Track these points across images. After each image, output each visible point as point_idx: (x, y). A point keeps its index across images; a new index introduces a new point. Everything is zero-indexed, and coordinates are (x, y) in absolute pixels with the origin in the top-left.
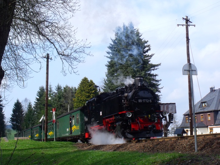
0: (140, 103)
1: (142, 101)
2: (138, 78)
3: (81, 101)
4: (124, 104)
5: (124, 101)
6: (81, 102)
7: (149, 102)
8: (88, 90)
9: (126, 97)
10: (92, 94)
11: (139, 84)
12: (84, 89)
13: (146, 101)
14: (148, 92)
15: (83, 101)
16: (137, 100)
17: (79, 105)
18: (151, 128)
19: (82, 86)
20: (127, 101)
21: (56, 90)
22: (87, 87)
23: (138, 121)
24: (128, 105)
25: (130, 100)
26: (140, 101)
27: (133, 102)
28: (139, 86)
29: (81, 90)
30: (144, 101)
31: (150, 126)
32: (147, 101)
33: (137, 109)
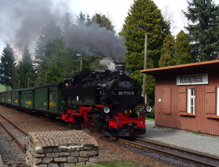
0: (120, 95)
1: (123, 93)
2: (120, 65)
3: (137, 36)
4: (102, 96)
5: (102, 93)
6: (136, 38)
7: (131, 94)
8: (150, 17)
9: (105, 88)
10: (157, 25)
11: (120, 73)
12: (143, 15)
13: (127, 93)
14: (130, 83)
15: (140, 38)
16: (117, 92)
17: (133, 44)
18: (131, 127)
19: (138, 9)
20: (105, 92)
21: (77, 22)
22: (148, 11)
23: (117, 118)
24: (106, 97)
25: (109, 91)
26: (120, 93)
27: (112, 94)
28: (120, 76)
29: (136, 17)
30: (125, 93)
31: (130, 125)
32: (129, 93)
33: (116, 103)
